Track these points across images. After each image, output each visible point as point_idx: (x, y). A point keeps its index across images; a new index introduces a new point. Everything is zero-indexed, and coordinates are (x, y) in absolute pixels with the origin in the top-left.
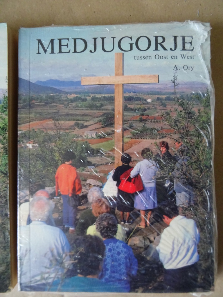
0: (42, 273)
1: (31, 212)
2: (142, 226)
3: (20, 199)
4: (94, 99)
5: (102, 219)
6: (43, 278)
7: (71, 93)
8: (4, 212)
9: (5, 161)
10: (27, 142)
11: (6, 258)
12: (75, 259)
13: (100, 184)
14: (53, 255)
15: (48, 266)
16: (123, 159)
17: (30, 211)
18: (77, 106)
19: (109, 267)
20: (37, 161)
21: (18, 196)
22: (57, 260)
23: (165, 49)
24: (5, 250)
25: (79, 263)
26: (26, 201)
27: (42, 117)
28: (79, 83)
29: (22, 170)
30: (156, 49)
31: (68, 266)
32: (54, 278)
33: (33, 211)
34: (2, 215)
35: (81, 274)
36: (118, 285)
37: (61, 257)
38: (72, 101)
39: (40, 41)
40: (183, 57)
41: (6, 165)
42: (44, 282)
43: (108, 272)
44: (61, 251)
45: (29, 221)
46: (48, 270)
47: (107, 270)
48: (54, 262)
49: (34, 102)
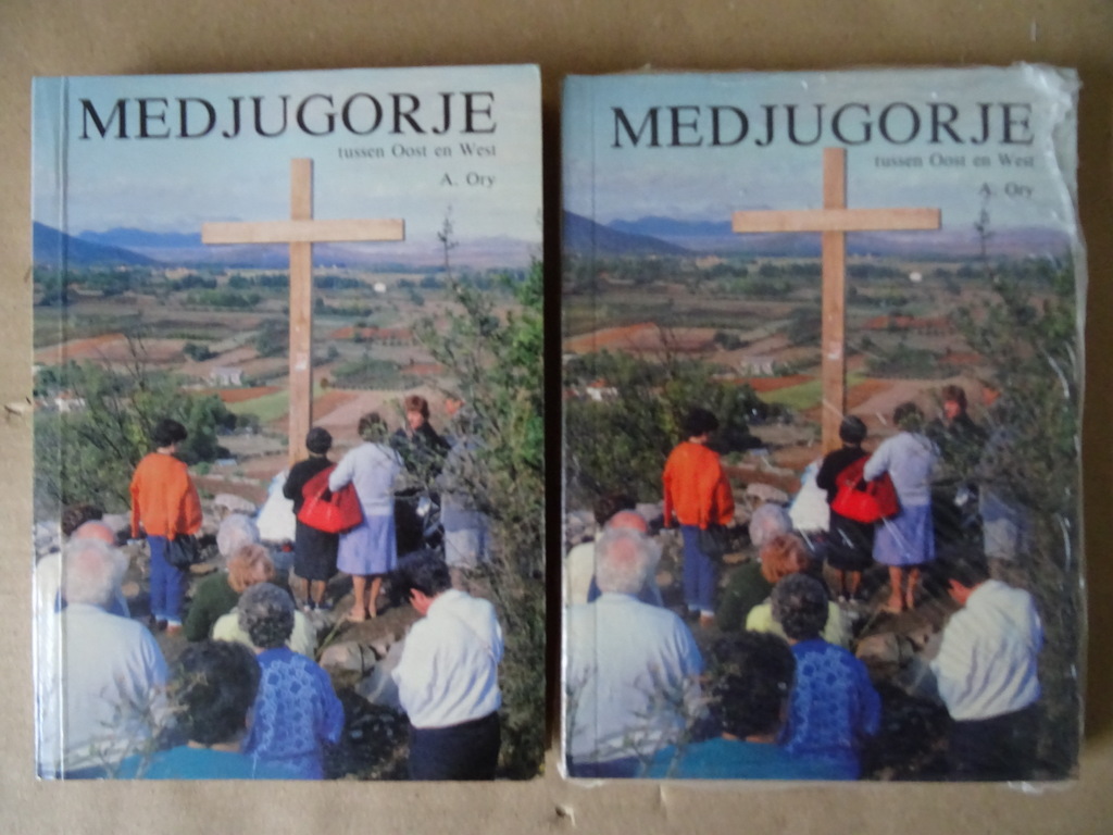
0: (627, 730)
1: (599, 569)
2: (894, 607)
3: (567, 534)
4: (767, 271)
5: (787, 589)
6: (629, 744)
7: (704, 255)
8: (532, 569)
9: (536, 432)
10: (589, 385)
11: (534, 689)
12: (716, 692)
13: (783, 496)
14: (656, 683)
15: (644, 709)
16: (845, 432)
17: (595, 564)
18: (722, 289)
19: (804, 714)
20: (615, 433)
21: (564, 527)
22: (666, 696)
23: (956, 138)
24: (533, 669)
25: (725, 702)
26: (587, 540)
27: (628, 318)
28: (726, 227)
29: (575, 459)
30: (935, 139)
31: (695, 711)
32: (659, 742)
33: (606, 567)
34: (527, 575)
35: (732, 731)
36: (828, 761)
37: (679, 688)
38: (708, 275)
39: (619, 114)
40: (1005, 160)
41: (537, 444)
42: (632, 752)
43: (804, 727)
44: (678, 673)
45: (594, 593)
46: (643, 722)
47: (800, 721)
48: (660, 702)
49: (605, 276)
